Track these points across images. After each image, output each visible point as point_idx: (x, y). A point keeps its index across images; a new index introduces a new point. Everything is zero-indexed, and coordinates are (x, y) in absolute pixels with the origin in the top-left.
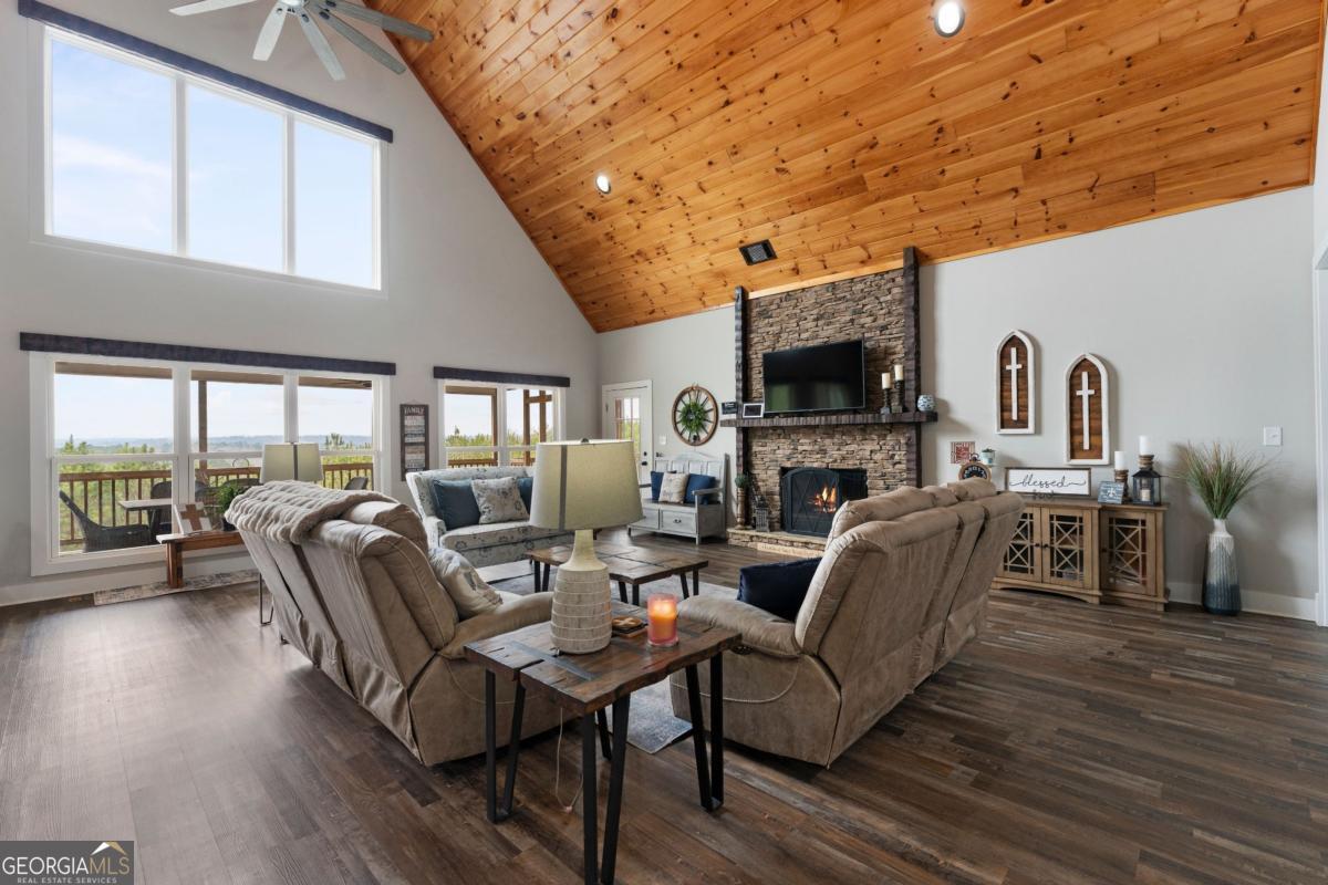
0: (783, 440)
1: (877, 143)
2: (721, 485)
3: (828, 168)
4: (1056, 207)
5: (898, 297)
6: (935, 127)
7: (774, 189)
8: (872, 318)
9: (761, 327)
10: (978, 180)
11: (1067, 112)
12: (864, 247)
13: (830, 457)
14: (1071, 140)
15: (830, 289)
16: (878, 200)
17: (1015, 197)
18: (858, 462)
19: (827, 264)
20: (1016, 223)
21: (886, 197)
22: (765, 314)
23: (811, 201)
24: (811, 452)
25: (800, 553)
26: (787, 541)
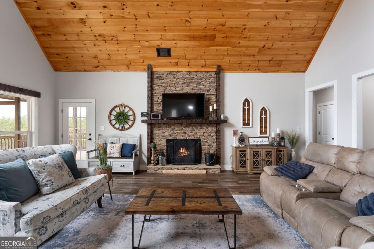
0: (168, 129)
1: (225, 25)
2: (138, 148)
3: (206, 27)
4: (261, 64)
5: (213, 81)
6: (244, 27)
7: (182, 28)
8: (204, 87)
9: (157, 83)
10: (247, 49)
11: (275, 37)
12: (205, 60)
13: (188, 135)
14: (272, 45)
15: (189, 73)
16: (217, 46)
17: (253, 57)
18: (199, 137)
19: (190, 64)
20: (250, 65)
21: (220, 46)
22: (160, 78)
23: (193, 38)
24: (180, 133)
25: (183, 172)
26: (176, 168)
